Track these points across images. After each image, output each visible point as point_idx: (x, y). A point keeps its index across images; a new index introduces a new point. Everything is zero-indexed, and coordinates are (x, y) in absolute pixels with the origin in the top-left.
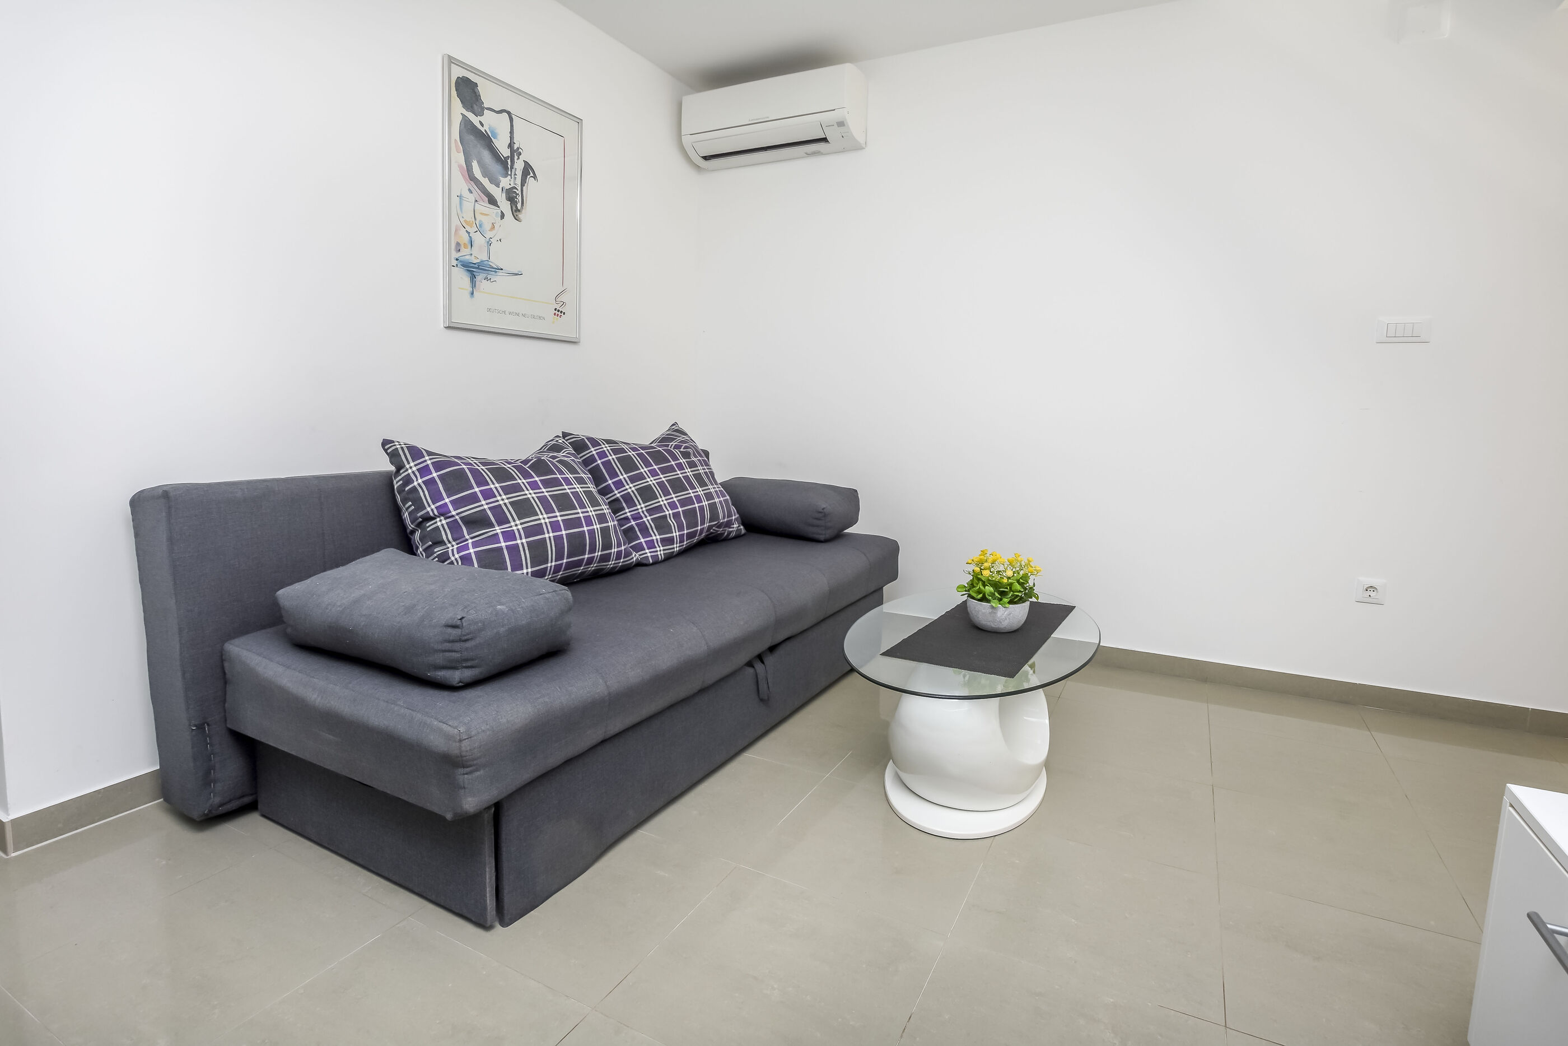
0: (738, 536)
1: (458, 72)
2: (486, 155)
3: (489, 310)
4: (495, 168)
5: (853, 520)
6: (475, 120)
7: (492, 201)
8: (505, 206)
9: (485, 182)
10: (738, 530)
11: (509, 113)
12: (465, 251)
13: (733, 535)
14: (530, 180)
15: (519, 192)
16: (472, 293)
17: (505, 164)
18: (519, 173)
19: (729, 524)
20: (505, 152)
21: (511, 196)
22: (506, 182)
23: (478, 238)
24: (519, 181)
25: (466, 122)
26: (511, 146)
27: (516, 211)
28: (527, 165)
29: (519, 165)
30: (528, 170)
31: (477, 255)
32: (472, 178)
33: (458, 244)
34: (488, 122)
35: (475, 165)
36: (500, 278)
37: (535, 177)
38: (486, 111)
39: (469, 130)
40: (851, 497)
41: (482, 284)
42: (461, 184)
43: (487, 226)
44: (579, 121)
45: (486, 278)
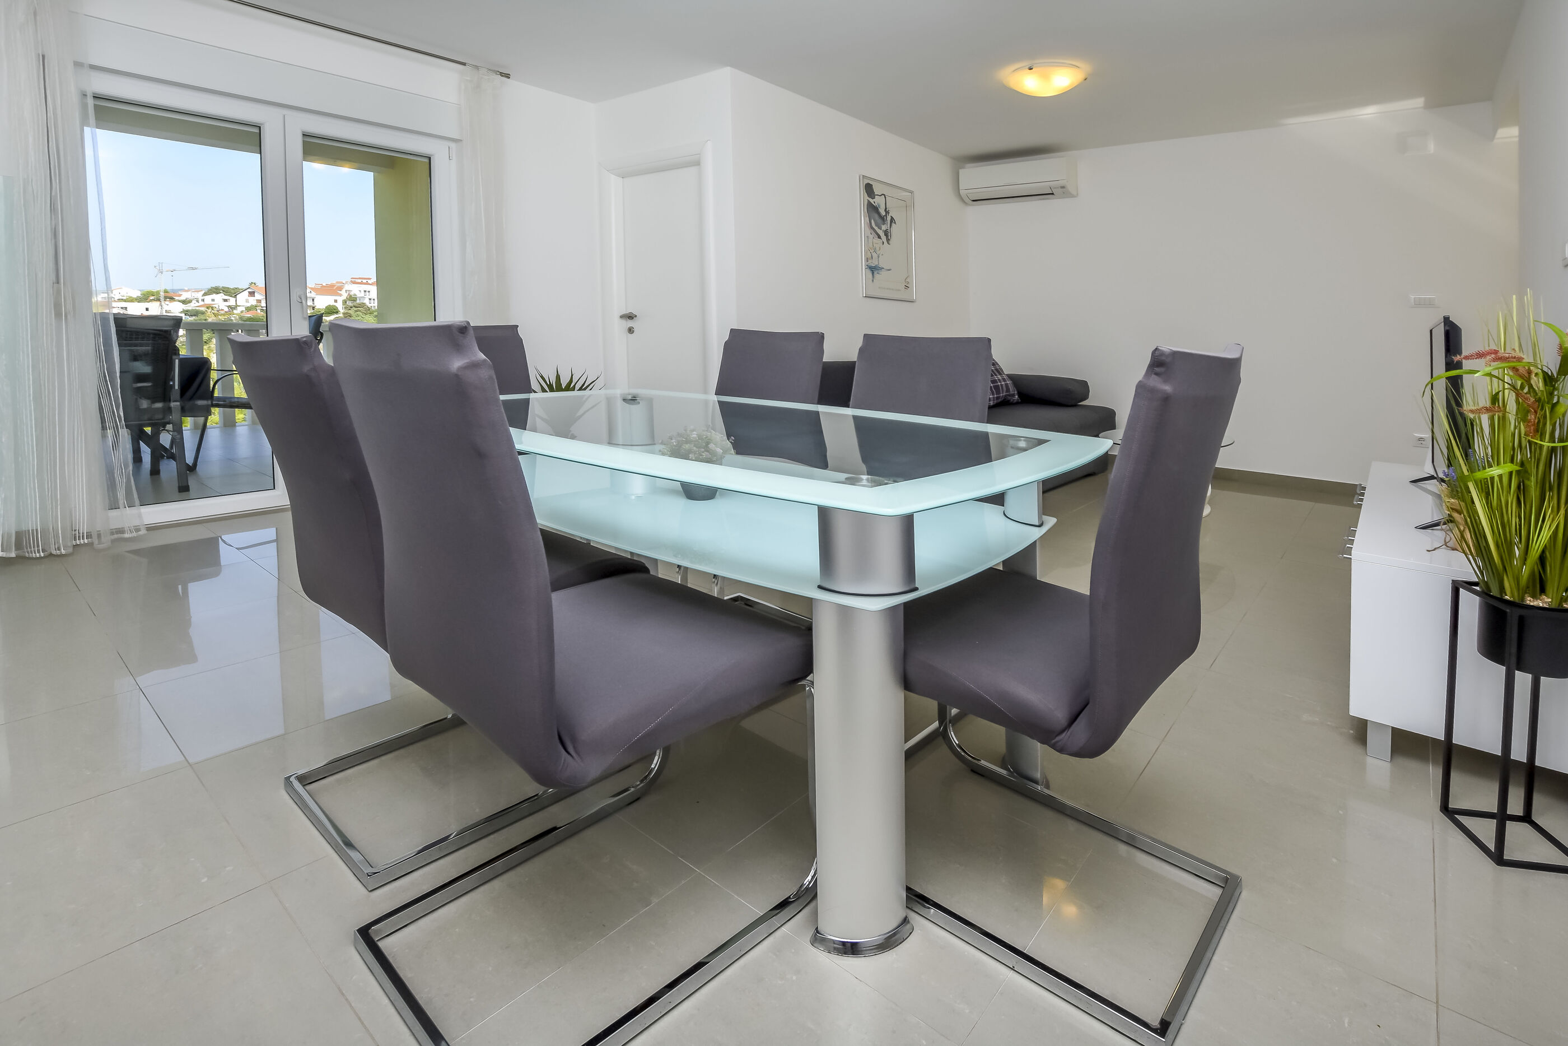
0: (1017, 403)
1: (867, 181)
2: (876, 216)
3: (879, 288)
4: (879, 221)
5: (1086, 397)
6: (872, 201)
7: (879, 237)
8: (884, 238)
9: (876, 228)
10: (1018, 399)
11: (884, 195)
12: (870, 261)
13: (1015, 401)
14: (893, 224)
15: (889, 231)
16: (873, 281)
17: (883, 219)
18: (889, 222)
19: (1013, 395)
20: (883, 213)
21: (886, 233)
22: (884, 227)
23: (874, 255)
24: (889, 225)
25: (869, 202)
26: (885, 210)
27: (888, 240)
28: (892, 219)
29: (889, 218)
30: (892, 220)
31: (874, 263)
32: (872, 228)
33: (867, 258)
34: (878, 201)
35: (873, 221)
36: (883, 273)
37: (895, 223)
38: (876, 196)
39: (870, 205)
40: (1084, 385)
41: (877, 276)
42: (869, 231)
43: (878, 249)
44: (912, 192)
45: (878, 273)
